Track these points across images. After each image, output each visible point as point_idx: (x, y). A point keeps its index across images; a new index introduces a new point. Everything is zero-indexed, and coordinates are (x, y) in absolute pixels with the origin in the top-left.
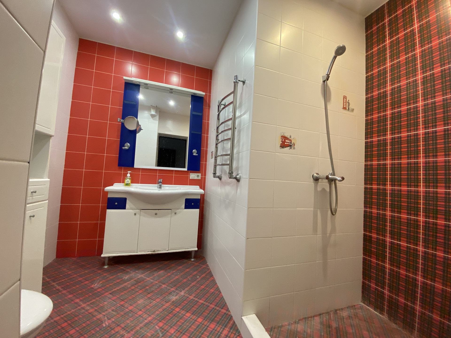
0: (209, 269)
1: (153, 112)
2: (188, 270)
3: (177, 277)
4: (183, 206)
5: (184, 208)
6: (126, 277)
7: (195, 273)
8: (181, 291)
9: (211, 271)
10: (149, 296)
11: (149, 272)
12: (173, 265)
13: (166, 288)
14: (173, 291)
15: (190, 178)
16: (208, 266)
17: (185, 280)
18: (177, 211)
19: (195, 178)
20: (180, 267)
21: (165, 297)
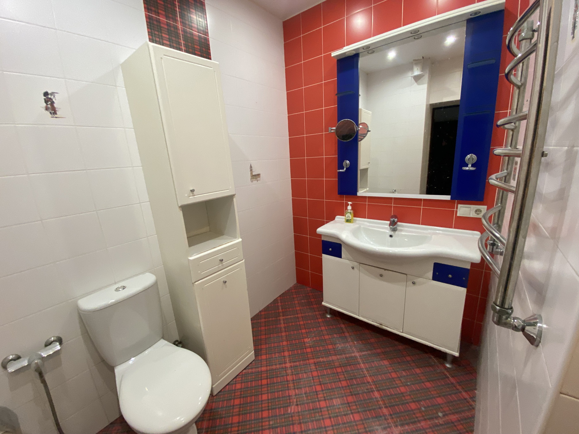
0: (474, 409)
1: (417, 72)
2: (428, 384)
3: (403, 389)
4: (430, 274)
5: (431, 278)
6: (339, 346)
7: (440, 400)
8: (396, 426)
9: (473, 417)
10: (350, 399)
11: (369, 352)
12: (408, 358)
13: (378, 401)
14: (384, 415)
15: (458, 215)
16: (473, 398)
17: (413, 406)
18: (418, 280)
19: (471, 216)
20: (418, 371)
21: (368, 419)
